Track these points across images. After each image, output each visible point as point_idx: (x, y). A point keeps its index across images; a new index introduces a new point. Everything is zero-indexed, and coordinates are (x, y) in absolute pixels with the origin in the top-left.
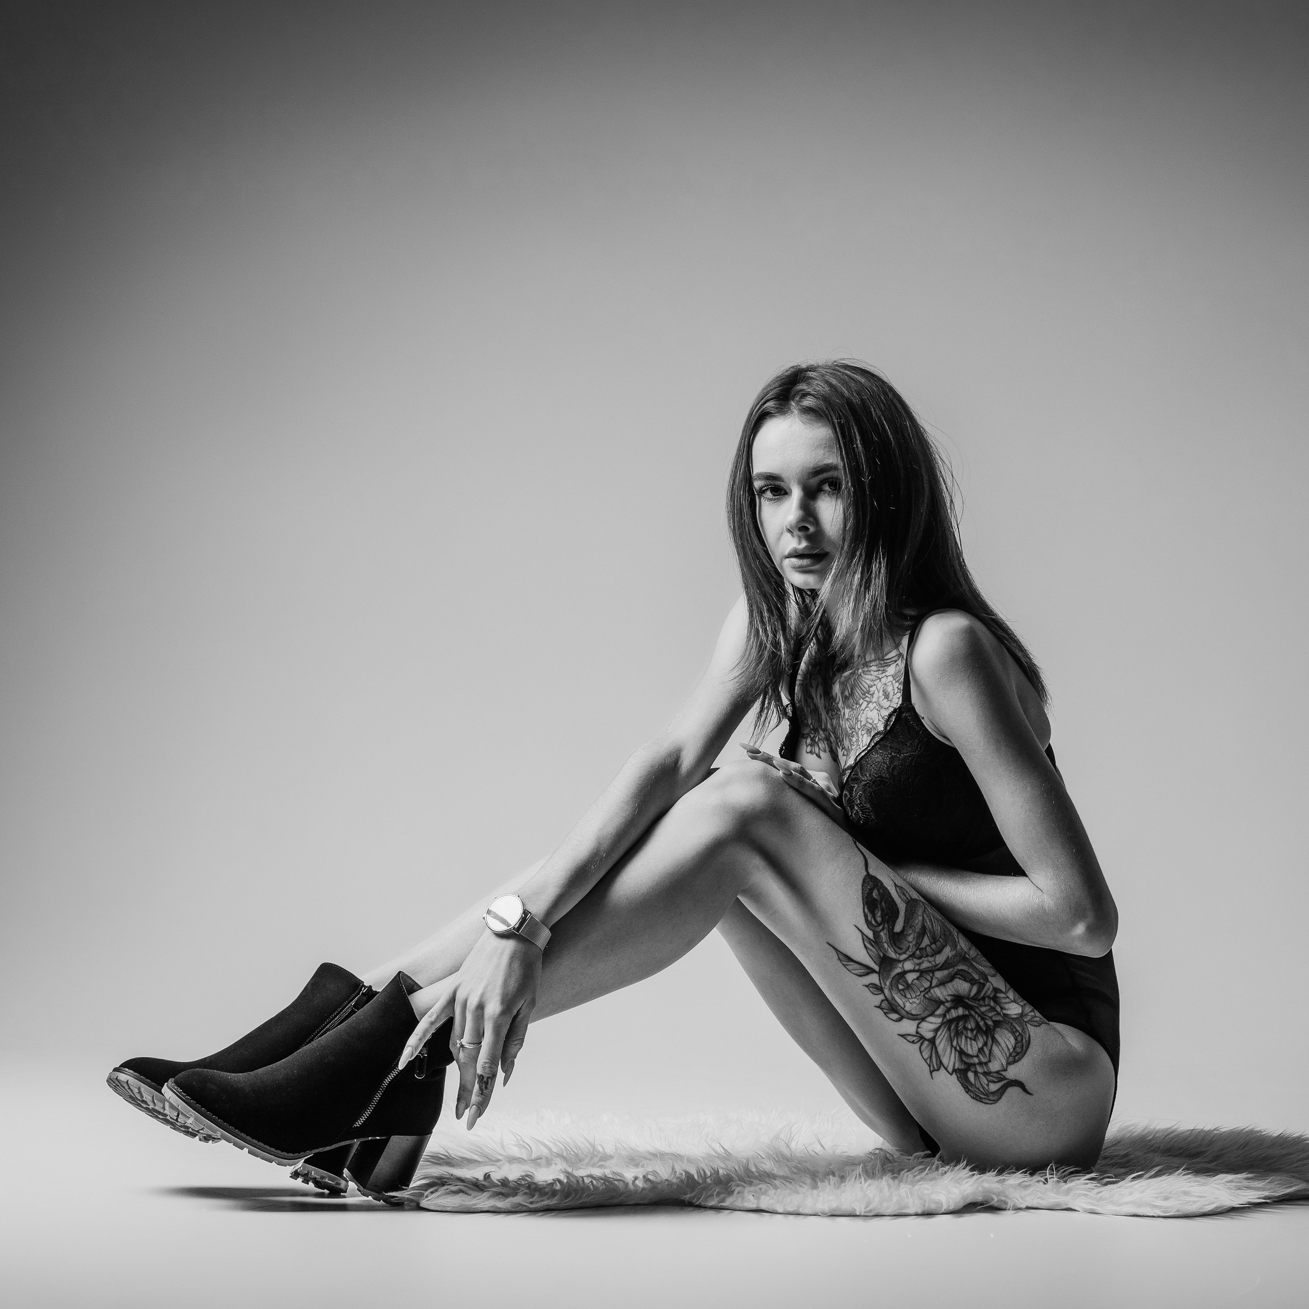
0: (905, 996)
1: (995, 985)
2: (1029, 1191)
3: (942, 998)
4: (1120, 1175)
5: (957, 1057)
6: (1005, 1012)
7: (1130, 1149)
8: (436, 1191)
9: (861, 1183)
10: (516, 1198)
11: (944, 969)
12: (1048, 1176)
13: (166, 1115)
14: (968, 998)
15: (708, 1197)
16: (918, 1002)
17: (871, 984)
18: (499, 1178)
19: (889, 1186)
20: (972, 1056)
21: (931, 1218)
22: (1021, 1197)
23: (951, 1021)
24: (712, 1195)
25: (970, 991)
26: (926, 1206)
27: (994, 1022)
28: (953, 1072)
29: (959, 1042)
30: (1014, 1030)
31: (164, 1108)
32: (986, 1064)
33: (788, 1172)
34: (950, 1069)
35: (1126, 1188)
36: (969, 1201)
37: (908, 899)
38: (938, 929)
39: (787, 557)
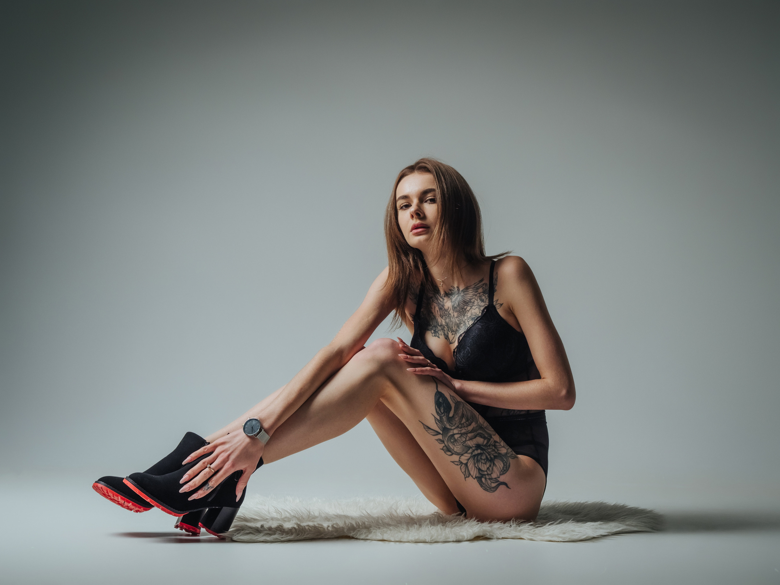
0: (454, 445)
1: (495, 439)
2: (503, 531)
3: (471, 446)
4: (544, 523)
5: (477, 471)
6: (499, 452)
7: (548, 512)
8: (240, 533)
9: (428, 528)
10: (275, 536)
11: (472, 433)
12: (512, 524)
13: (119, 502)
14: (483, 446)
15: (360, 534)
16: (460, 447)
17: (439, 439)
18: (267, 527)
19: (441, 529)
20: (484, 471)
21: (460, 543)
22: (499, 533)
23: (475, 456)
24: (362, 534)
25: (484, 442)
26: (458, 538)
27: (494, 456)
28: (475, 478)
29: (478, 465)
30: (503, 460)
31: (118, 499)
32: (490, 474)
33: (396, 523)
34: (474, 477)
35: (546, 529)
36: (477, 535)
37: (456, 401)
38: (469, 414)
39: (411, 231)
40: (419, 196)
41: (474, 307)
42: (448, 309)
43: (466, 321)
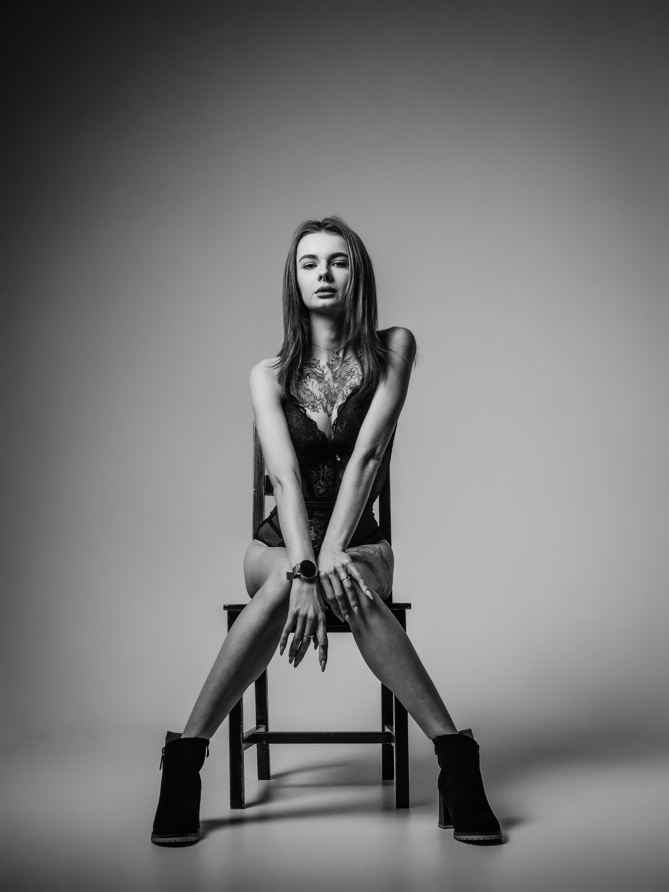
39: (316, 293)
40: (328, 258)
41: (354, 377)
42: (329, 381)
43: (345, 390)
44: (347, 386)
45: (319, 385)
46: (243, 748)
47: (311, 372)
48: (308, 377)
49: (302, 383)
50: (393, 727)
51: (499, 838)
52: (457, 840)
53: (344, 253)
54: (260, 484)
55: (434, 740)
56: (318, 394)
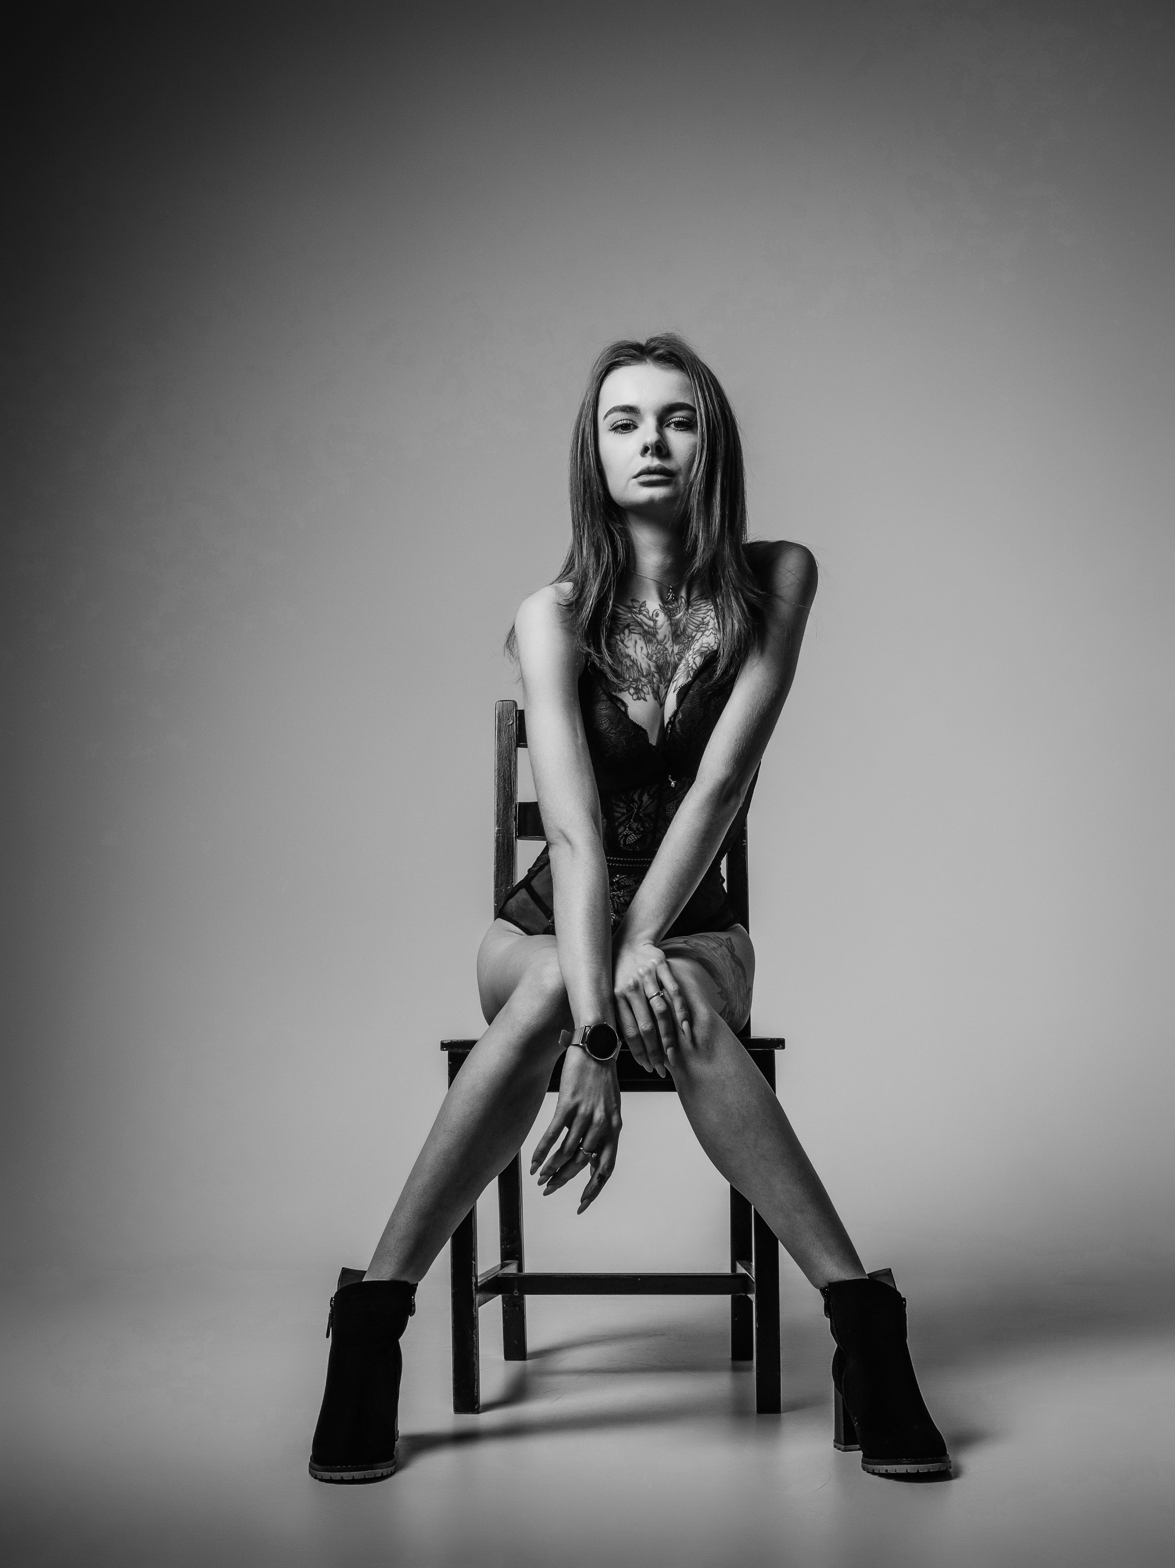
39: (635, 477)
40: (659, 413)
41: (707, 633)
42: (664, 640)
43: (690, 658)
44: (695, 650)
45: (646, 646)
46: (477, 1303)
47: (632, 622)
48: (627, 631)
49: (617, 642)
50: (751, 1265)
51: (945, 1468)
52: (868, 1472)
53: (691, 405)
54: (508, 818)
55: (823, 1291)
56: (644, 663)
